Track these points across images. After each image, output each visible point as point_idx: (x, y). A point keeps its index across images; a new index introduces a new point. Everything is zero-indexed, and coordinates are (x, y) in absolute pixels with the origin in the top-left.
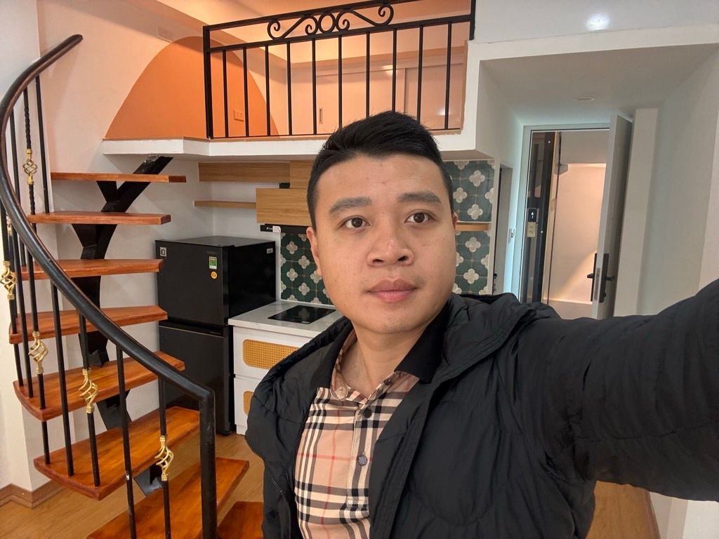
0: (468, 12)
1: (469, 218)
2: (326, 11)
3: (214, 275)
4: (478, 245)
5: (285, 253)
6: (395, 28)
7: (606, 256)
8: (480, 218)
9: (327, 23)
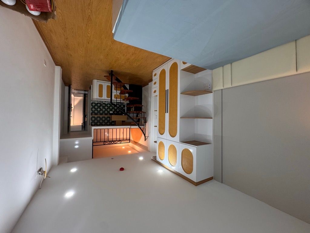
0: (93, 143)
9: (112, 142)
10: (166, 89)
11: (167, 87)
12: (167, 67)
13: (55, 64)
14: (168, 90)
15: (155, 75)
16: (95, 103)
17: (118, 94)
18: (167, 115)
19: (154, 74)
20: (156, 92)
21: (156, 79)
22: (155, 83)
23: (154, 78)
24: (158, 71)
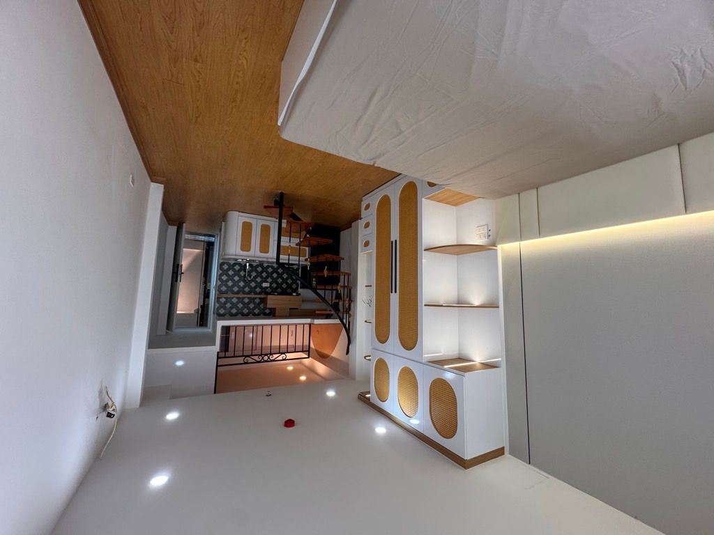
0: (219, 360)
1: (225, 298)
2: (266, 361)
3: (314, 279)
4: (222, 289)
5: (297, 284)
6: (243, 356)
7: (177, 281)
8: (221, 298)
9: (266, 358)
10: (393, 239)
11: (395, 235)
12: (393, 191)
13: (151, 178)
14: (396, 241)
15: (368, 207)
16: (229, 264)
17: (293, 245)
18: (395, 298)
19: (363, 205)
20: (370, 245)
21: (369, 216)
22: (367, 225)
23: (364, 213)
24: (373, 200)
